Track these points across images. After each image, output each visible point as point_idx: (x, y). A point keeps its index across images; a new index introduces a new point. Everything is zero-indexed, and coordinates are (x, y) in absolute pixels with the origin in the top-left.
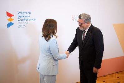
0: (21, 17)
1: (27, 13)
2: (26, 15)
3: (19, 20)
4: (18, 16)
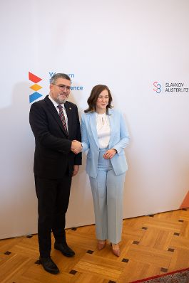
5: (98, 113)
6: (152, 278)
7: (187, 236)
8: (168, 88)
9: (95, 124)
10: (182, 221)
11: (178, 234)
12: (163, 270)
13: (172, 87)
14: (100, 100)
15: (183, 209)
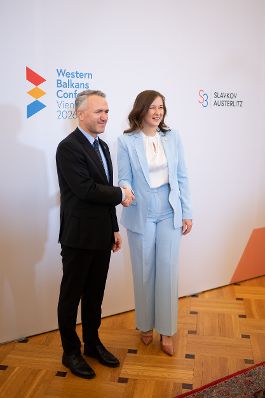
0: (66, 85)
1: (81, 76)
2: (80, 81)
3: (60, 94)
4: (59, 83)
5: (147, 134)
6: (239, 373)
7: (257, 317)
8: (217, 99)
9: (144, 151)
10: (241, 299)
11: (244, 316)
12: (247, 361)
13: (222, 99)
14: (152, 112)
15: (235, 284)
